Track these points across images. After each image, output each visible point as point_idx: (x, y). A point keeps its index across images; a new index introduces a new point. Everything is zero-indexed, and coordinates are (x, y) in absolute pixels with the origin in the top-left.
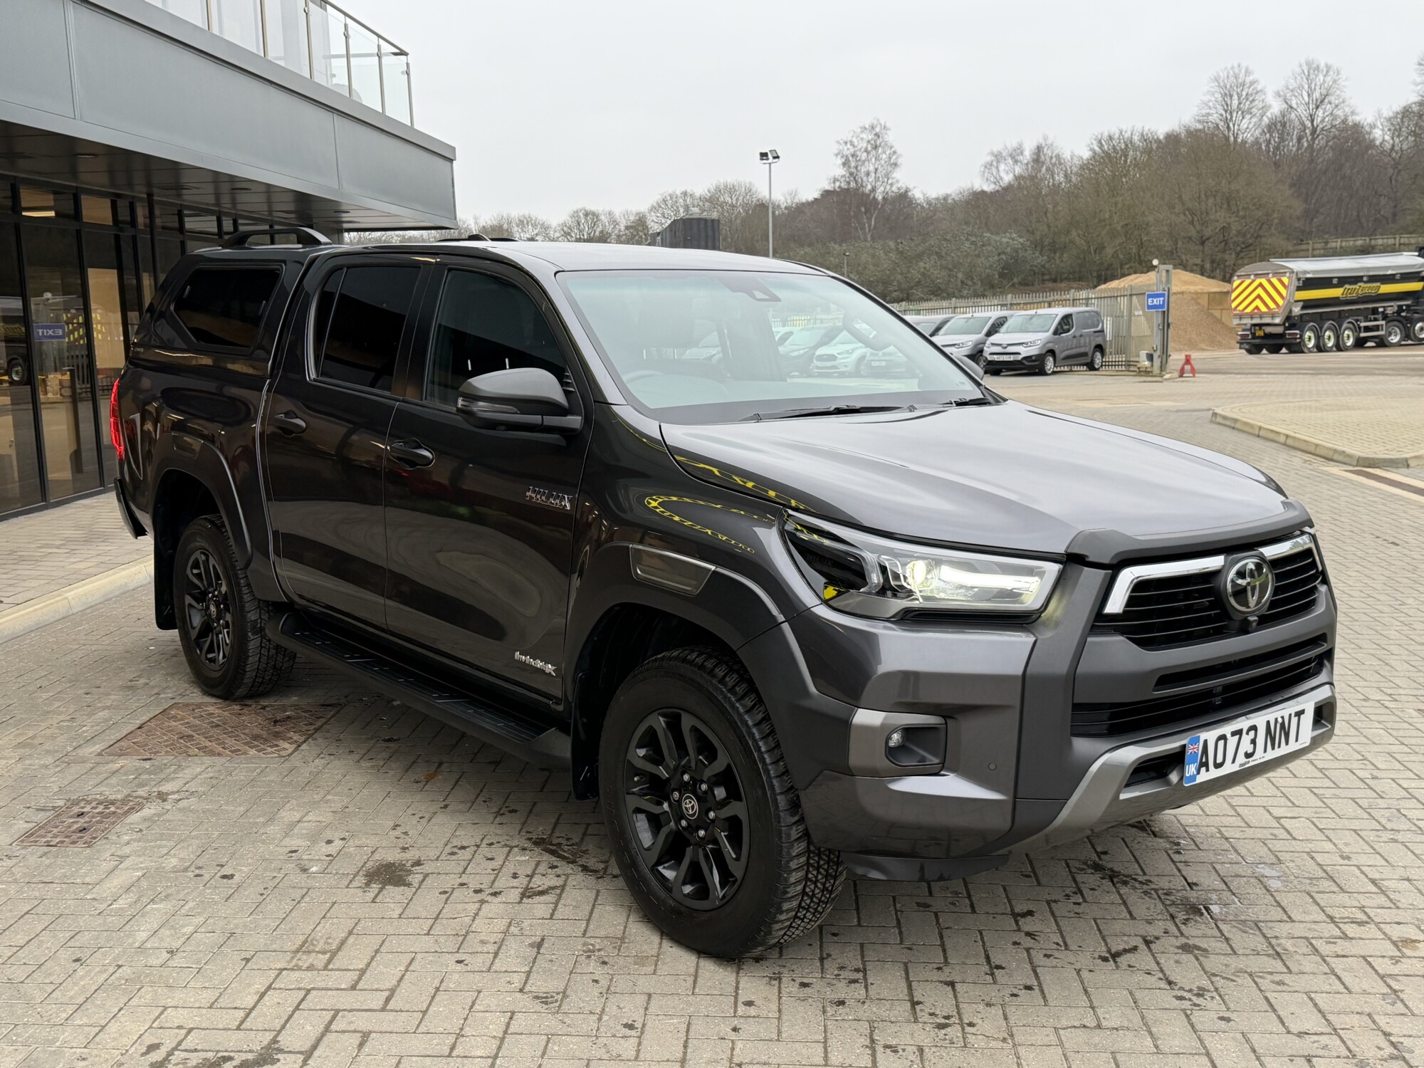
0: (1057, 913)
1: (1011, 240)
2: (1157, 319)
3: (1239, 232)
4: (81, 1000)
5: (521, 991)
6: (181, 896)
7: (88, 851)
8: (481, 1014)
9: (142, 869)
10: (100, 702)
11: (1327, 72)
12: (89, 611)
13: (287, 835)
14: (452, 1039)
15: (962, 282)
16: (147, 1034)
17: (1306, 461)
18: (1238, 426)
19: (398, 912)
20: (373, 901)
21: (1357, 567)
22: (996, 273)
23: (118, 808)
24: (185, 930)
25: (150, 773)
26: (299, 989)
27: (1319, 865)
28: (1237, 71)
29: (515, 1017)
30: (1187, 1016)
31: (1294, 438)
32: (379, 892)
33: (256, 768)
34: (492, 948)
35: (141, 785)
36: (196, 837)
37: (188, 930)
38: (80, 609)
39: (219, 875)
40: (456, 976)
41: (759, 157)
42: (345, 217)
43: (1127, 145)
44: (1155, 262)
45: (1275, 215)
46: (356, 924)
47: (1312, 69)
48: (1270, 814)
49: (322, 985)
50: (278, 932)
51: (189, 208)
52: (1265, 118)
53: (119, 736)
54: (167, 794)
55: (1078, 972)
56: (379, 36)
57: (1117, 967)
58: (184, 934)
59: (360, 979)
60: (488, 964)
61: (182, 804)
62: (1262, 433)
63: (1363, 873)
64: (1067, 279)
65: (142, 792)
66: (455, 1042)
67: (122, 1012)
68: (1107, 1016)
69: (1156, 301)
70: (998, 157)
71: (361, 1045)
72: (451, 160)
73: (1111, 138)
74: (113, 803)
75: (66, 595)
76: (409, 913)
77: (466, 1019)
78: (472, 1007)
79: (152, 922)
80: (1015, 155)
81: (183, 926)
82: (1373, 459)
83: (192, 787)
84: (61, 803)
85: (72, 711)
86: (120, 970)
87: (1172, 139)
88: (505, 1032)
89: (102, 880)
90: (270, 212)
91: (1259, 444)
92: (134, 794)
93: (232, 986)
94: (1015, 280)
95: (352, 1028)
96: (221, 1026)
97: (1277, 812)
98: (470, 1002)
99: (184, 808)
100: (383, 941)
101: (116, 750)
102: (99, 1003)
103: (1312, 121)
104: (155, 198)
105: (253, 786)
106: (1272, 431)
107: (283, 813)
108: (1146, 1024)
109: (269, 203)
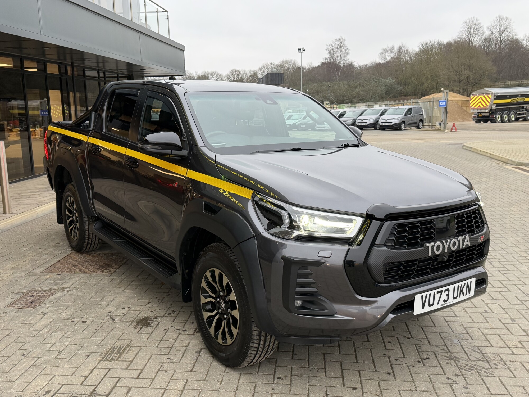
0: (401, 342)
1: (390, 81)
2: (443, 110)
3: (473, 78)
4: (23, 371)
5: (191, 371)
6: (66, 329)
7: (33, 311)
8: (175, 381)
9: (52, 318)
10: (45, 252)
11: (506, 20)
12: (45, 216)
13: (108, 305)
14: (163, 391)
15: (372, 96)
16: (46, 386)
17: (498, 163)
18: (472, 150)
19: (147, 337)
20: (138, 333)
21: (517, 204)
22: (384, 93)
23: (46, 294)
24: (65, 343)
25: (60, 280)
26: (106, 368)
27: (503, 323)
28: (473, 19)
29: (188, 382)
30: (451, 386)
31: (493, 155)
32: (141, 329)
33: (99, 278)
34: (181, 353)
35: (56, 285)
36: (74, 306)
37: (68, 343)
38: (42, 215)
39: (81, 321)
40: (167, 365)
41: (298, 50)
42: (145, 71)
43: (432, 47)
44: (442, 89)
45: (486, 72)
46: (131, 342)
47: (501, 19)
48: (484, 302)
49: (115, 367)
50: (101, 345)
51: (87, 68)
52: (483, 37)
53: (50, 265)
54: (65, 288)
55: (408, 367)
56: (157, 5)
57: (424, 365)
58: (65, 345)
59: (130, 365)
60: (179, 360)
61: (71, 292)
62: (481, 153)
63: (520, 327)
64: (410, 95)
65: (56, 287)
66: (164, 392)
67: (38, 377)
68: (419, 386)
69: (442, 104)
70: (385, 51)
71: (128, 392)
72: (183, 51)
73: (426, 44)
74: (44, 291)
75: (37, 210)
76: (151, 338)
77: (169, 383)
78: (171, 378)
79: (53, 340)
80: (391, 50)
81: (65, 342)
82: (522, 163)
83: (74, 286)
84: (25, 291)
85: (34, 255)
86: (39, 359)
87: (449, 44)
88: (184, 388)
89: (37, 322)
90: (117, 69)
91: (480, 157)
92: (53, 288)
93: (81, 366)
94: (391, 96)
95: (125, 385)
96: (75, 384)
97: (487, 301)
98: (171, 375)
99: (71, 294)
100: (140, 349)
101: (48, 270)
102: (30, 373)
103: (501, 38)
104: (74, 64)
105: (97, 286)
106: (485, 152)
107: (107, 297)
108: (434, 389)
109: (117, 66)
